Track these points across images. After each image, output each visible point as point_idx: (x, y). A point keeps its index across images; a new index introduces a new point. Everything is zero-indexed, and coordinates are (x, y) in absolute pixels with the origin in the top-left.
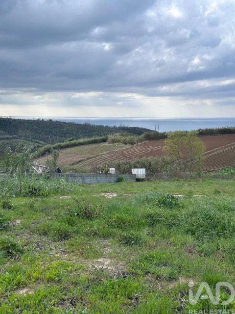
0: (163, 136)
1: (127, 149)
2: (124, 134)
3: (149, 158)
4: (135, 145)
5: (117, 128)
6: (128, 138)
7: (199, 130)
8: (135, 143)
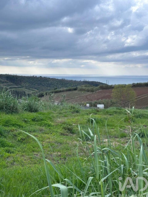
0: (111, 87)
1: (89, 95)
2: (87, 86)
3: (103, 100)
4: (94, 92)
5: (81, 82)
6: (90, 88)
7: (133, 84)
8: (94, 91)
